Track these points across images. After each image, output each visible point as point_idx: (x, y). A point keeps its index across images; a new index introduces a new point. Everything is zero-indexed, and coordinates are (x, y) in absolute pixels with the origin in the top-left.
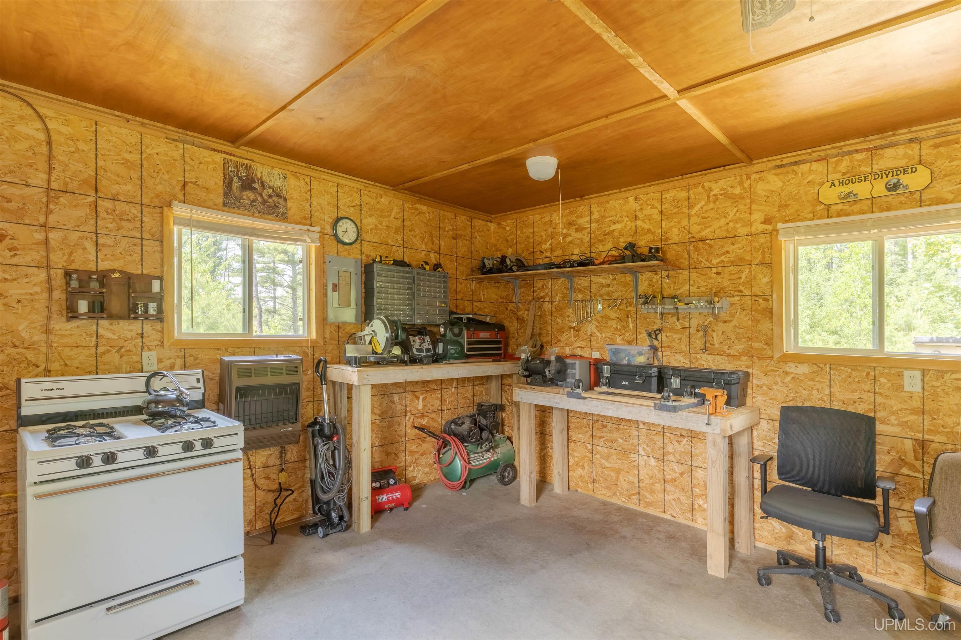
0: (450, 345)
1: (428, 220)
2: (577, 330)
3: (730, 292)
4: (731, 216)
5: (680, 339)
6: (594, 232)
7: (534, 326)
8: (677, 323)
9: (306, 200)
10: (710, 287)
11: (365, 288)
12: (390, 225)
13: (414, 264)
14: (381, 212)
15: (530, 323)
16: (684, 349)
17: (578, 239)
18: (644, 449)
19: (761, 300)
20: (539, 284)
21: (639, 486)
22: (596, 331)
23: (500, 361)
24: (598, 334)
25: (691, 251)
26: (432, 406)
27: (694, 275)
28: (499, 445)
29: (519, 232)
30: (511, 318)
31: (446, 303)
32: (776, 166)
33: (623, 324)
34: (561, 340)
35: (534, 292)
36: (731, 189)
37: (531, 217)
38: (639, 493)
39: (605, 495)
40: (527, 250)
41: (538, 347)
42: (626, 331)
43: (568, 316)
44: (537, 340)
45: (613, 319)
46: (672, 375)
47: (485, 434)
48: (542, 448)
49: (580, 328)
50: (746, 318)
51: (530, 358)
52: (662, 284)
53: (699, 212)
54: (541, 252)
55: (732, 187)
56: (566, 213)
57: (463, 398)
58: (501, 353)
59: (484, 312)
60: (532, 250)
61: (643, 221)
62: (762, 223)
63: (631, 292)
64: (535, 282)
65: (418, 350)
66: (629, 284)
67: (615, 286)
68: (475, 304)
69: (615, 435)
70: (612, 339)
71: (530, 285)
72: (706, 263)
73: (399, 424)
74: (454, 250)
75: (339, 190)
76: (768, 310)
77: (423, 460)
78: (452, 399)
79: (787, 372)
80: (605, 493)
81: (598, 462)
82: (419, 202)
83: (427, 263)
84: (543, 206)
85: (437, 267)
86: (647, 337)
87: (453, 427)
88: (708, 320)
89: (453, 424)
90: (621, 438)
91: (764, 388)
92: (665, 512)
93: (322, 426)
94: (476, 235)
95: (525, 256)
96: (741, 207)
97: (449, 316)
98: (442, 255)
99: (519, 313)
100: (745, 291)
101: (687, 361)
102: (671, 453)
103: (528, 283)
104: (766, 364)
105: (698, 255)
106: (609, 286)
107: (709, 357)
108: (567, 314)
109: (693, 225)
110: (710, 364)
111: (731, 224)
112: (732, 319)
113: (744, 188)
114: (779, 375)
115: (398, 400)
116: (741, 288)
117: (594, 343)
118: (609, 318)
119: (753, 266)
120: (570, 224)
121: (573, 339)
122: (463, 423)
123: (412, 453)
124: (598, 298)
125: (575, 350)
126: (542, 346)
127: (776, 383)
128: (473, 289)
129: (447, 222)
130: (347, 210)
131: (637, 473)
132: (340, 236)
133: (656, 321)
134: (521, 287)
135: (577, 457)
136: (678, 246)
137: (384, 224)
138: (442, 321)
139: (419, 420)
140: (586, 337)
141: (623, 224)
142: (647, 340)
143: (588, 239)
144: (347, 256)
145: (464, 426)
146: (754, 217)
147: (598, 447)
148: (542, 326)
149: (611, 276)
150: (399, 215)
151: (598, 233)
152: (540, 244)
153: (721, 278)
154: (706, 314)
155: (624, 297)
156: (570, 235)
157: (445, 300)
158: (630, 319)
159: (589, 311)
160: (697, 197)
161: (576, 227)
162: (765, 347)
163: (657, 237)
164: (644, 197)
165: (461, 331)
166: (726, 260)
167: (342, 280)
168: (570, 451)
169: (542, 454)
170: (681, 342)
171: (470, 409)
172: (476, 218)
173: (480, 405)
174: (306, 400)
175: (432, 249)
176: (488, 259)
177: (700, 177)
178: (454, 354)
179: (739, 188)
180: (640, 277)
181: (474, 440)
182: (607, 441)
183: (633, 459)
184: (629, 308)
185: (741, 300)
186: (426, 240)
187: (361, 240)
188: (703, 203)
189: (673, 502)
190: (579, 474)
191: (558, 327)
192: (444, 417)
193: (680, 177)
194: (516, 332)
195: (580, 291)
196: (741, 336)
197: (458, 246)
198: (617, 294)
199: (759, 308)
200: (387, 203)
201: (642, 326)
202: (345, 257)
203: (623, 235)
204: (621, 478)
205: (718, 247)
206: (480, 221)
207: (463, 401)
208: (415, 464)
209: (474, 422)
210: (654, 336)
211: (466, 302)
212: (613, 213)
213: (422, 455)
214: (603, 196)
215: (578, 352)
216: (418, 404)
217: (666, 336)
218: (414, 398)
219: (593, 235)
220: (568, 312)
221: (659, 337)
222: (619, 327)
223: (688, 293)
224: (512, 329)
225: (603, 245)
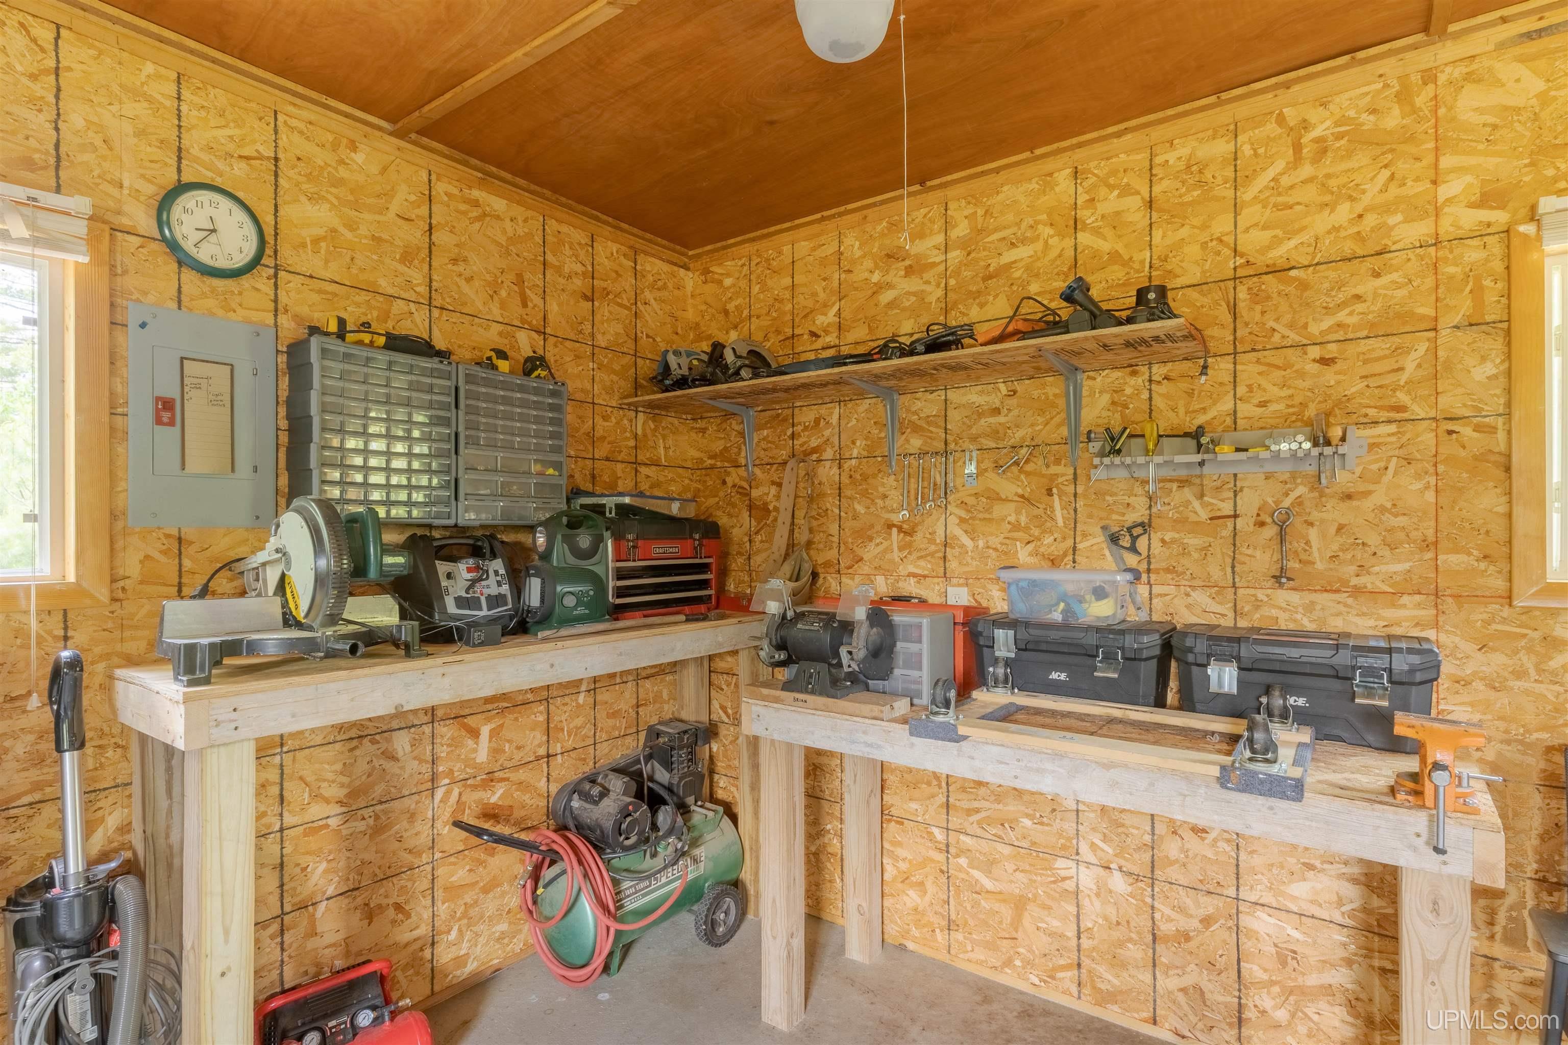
0: (561, 583)
1: (509, 239)
2: (907, 531)
3: (1364, 411)
4: (1371, 193)
5: (1205, 550)
6: (957, 273)
7: (793, 524)
8: (1196, 504)
9: (35, 103)
10: (1298, 400)
11: (288, 417)
12: (385, 236)
13: (463, 354)
14: (352, 192)
15: (784, 517)
16: (1216, 573)
17: (914, 294)
18: (1093, 846)
19: (1467, 431)
20: (807, 416)
21: (1079, 946)
22: (958, 532)
23: (705, 618)
24: (966, 540)
25: (1241, 305)
26: (519, 748)
27: (1248, 369)
28: (700, 836)
29: (756, 289)
30: (734, 505)
31: (558, 466)
32: (1522, 35)
33: (1036, 512)
34: (866, 557)
35: (793, 436)
36: (1372, 118)
37: (787, 249)
38: (1079, 965)
39: (980, 963)
40: (778, 332)
41: (806, 578)
42: (1044, 532)
43: (885, 497)
44: (802, 560)
45: (1007, 500)
46: (1209, 656)
47: (665, 816)
48: (814, 832)
49: (916, 525)
50: (1418, 485)
51: (790, 614)
52: (1150, 399)
53: (1267, 193)
54: (814, 334)
55: (1374, 111)
56: (879, 228)
57: (609, 716)
58: (710, 596)
59: (667, 493)
60: (789, 332)
61: (1096, 232)
62: (1472, 206)
63: (1059, 426)
64: (796, 411)
65: (461, 602)
66: (1053, 405)
67: (1015, 412)
68: (644, 470)
69: (1011, 808)
70: (1006, 553)
71: (785, 420)
72: (1287, 332)
73: (412, 817)
74: (587, 327)
75: (186, 94)
76: (1493, 458)
77: (490, 905)
78: (579, 722)
79: (1555, 639)
80: (983, 958)
81: (962, 875)
82: (481, 184)
83: (502, 355)
84: (818, 216)
85: (533, 364)
86: (1104, 545)
87: (576, 803)
88: (1293, 496)
89: (576, 796)
90: (1027, 816)
91: (1478, 685)
92: (1155, 1023)
93: (49, 908)
94: (648, 295)
95: (771, 347)
96: (1402, 167)
97: (568, 500)
98: (551, 340)
99: (755, 493)
100: (1415, 407)
101: (1227, 609)
102: (1176, 861)
103: (778, 415)
104: (1485, 616)
105: (1263, 313)
106: (996, 411)
107: (1295, 598)
108: (881, 489)
109: (1247, 230)
110: (1299, 616)
111: (1371, 220)
112: (1371, 487)
113: (1415, 111)
114: (1530, 650)
115: (408, 748)
116: (1403, 397)
117: (953, 565)
118: (995, 497)
119: (1444, 333)
120: (889, 256)
121: (896, 555)
122: (606, 792)
123: (453, 891)
124: (967, 445)
125: (901, 584)
126: (815, 575)
127: (1520, 674)
128: (640, 432)
129: (568, 252)
130: (221, 165)
131: (1073, 909)
132: (188, 246)
133: (1132, 500)
134: (759, 428)
135: (904, 860)
136: (1201, 293)
137: (363, 230)
138: (544, 516)
139: (480, 795)
140: (933, 548)
141: (1039, 246)
142: (1107, 553)
143: (940, 293)
144: (220, 312)
145: (606, 802)
146: (1444, 192)
147: (962, 837)
148: (815, 523)
149: (1002, 386)
150: (418, 211)
151: (967, 274)
152: (808, 314)
153: (1336, 373)
154: (1286, 476)
155: (1037, 441)
156: (890, 286)
157: (555, 457)
158: (1056, 497)
159: (939, 480)
160: (1261, 151)
161: (907, 263)
162: (1483, 565)
163: (1138, 271)
164: (1099, 168)
165: (598, 541)
166: (1353, 320)
167: (198, 387)
168: (887, 845)
169: (813, 849)
170: (1209, 558)
171: (629, 740)
172: (646, 253)
173: (654, 733)
174: (26, 800)
175: (523, 321)
176: (677, 353)
177: (1270, 95)
178: (575, 608)
179: (1396, 111)
180: (1087, 383)
181: (633, 840)
182: (989, 820)
183: (1063, 873)
184: (1054, 469)
185: (1403, 433)
186: (503, 293)
187: (276, 267)
188: (1280, 165)
189: (1181, 997)
190: (910, 904)
191: (856, 524)
192: (554, 774)
193: (1213, 99)
194: (746, 539)
195: (916, 429)
196: (1401, 535)
197: (598, 317)
198: (1020, 434)
199: (1463, 453)
200: (374, 169)
201: (1090, 516)
202: (213, 314)
203: (1037, 275)
204: (1027, 921)
205: (1326, 285)
206: (657, 262)
207: (611, 722)
208: (465, 921)
209: (634, 786)
210: (1126, 542)
211: (619, 466)
212: (1010, 217)
213: (486, 890)
214: (983, 173)
215: (910, 587)
216: (475, 751)
217: (1163, 541)
218: (464, 733)
219: (952, 282)
220: (883, 485)
221: (1142, 544)
222: (1023, 519)
223: (1229, 421)
224: (737, 533)
225: (982, 306)
